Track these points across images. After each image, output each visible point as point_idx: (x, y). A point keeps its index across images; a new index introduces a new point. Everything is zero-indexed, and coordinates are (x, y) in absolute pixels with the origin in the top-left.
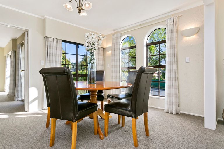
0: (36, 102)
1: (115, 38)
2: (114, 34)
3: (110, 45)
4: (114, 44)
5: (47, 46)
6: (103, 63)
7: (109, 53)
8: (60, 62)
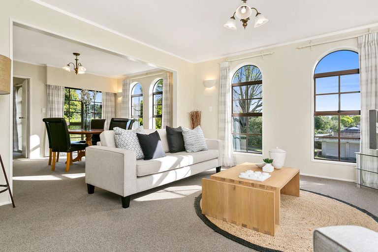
0: (38, 150)
1: (125, 85)
2: (125, 80)
3: (120, 91)
4: (124, 90)
5: (49, 94)
6: (114, 110)
7: (120, 99)
8: (63, 109)
